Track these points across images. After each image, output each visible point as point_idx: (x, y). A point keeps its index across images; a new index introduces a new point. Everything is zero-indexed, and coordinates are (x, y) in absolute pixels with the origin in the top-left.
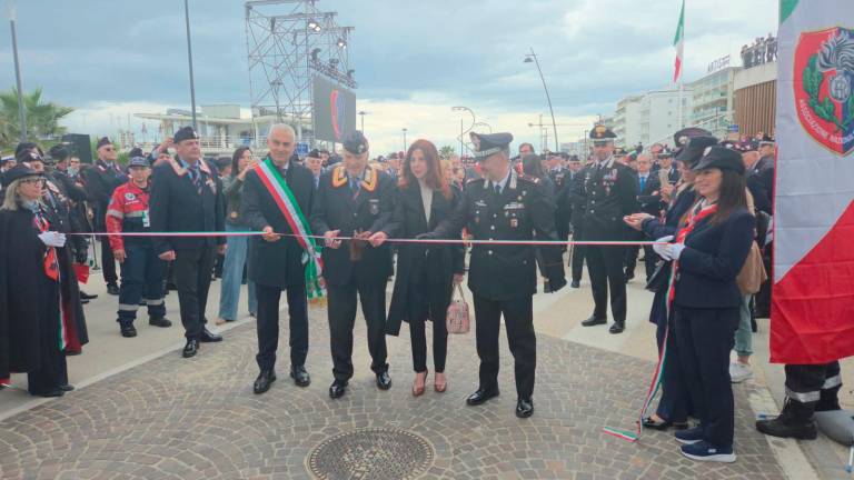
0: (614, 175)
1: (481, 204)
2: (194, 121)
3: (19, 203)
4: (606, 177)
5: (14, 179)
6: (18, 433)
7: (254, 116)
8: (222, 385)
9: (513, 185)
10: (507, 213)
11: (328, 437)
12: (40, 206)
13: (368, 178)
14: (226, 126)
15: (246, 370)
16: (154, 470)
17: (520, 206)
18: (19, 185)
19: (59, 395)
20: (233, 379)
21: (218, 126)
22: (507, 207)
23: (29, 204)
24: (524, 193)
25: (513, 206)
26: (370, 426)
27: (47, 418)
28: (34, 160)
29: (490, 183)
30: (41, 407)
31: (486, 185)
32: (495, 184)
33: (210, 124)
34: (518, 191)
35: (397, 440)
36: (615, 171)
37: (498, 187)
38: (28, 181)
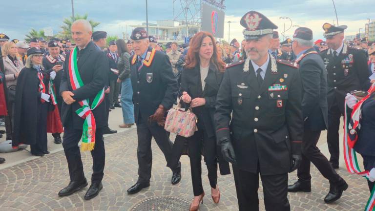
0: (350, 59)
1: (242, 86)
2: (147, 28)
3: (32, 66)
4: (343, 61)
5: (31, 54)
6: (14, 173)
7: (180, 25)
8: (111, 159)
9: (274, 68)
10: (272, 95)
11: (146, 197)
12: (41, 68)
13: (147, 58)
14: (167, 30)
15: (126, 153)
16: (57, 203)
17: (283, 87)
18: (32, 56)
19: (41, 156)
20: (118, 157)
21: (163, 30)
22: (271, 89)
23: (36, 66)
24: (286, 76)
25: (277, 88)
26: (171, 195)
27: (30, 167)
28: (55, 46)
29: (251, 66)
30: (32, 161)
31: (246, 68)
32: (256, 68)
33: (160, 29)
34: (280, 74)
35: (181, 206)
36: (351, 56)
37: (260, 70)
38: (36, 56)
